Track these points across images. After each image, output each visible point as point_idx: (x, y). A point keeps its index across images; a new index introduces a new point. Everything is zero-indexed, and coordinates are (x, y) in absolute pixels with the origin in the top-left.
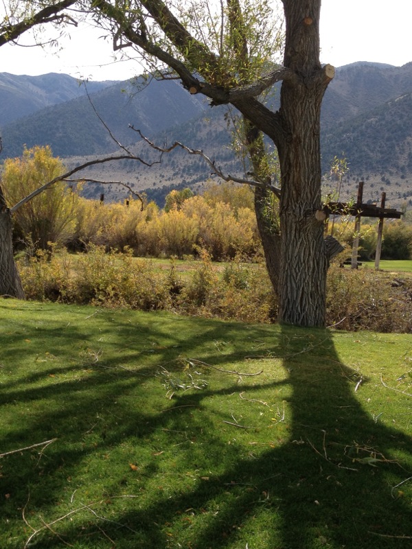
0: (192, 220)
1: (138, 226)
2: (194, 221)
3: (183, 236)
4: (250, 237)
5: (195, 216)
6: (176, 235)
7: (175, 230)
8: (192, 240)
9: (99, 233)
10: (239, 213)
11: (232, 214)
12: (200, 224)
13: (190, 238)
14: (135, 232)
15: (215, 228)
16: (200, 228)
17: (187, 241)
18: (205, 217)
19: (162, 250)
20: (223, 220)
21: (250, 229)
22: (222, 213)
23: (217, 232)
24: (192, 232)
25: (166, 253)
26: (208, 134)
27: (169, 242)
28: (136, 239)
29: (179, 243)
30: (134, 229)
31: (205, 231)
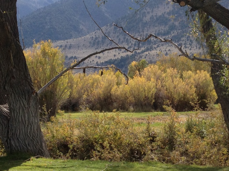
0: (150, 82)
1: (112, 90)
2: (152, 83)
3: (145, 95)
4: (194, 92)
5: (152, 79)
6: (140, 94)
7: (139, 90)
8: (152, 97)
9: (85, 96)
10: (184, 75)
11: (179, 76)
12: (156, 85)
13: (150, 96)
14: (110, 94)
15: (168, 87)
16: (156, 88)
17: (148, 98)
18: (159, 79)
19: (130, 106)
20: (173, 81)
21: (193, 86)
22: (172, 76)
23: (169, 90)
24: (151, 92)
25: (133, 107)
26: (151, 18)
27: (135, 99)
28: (111, 99)
29: (142, 100)
30: (110, 92)
31: (160, 90)
